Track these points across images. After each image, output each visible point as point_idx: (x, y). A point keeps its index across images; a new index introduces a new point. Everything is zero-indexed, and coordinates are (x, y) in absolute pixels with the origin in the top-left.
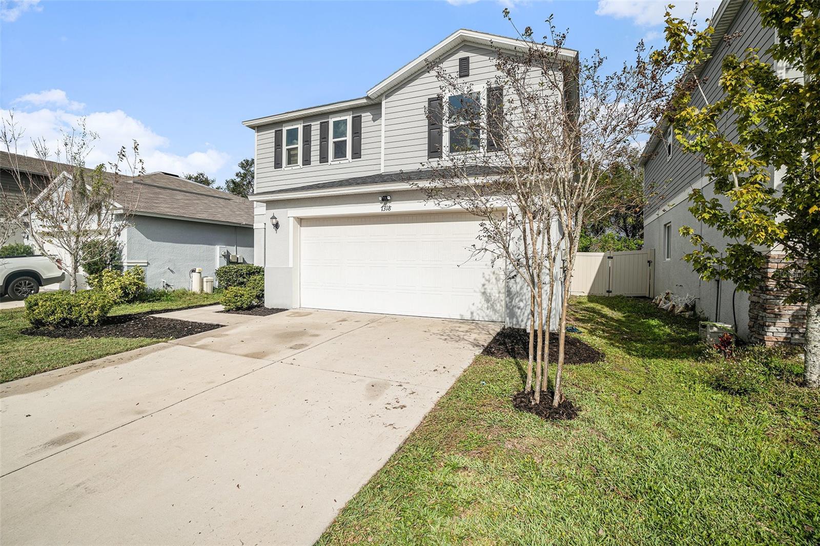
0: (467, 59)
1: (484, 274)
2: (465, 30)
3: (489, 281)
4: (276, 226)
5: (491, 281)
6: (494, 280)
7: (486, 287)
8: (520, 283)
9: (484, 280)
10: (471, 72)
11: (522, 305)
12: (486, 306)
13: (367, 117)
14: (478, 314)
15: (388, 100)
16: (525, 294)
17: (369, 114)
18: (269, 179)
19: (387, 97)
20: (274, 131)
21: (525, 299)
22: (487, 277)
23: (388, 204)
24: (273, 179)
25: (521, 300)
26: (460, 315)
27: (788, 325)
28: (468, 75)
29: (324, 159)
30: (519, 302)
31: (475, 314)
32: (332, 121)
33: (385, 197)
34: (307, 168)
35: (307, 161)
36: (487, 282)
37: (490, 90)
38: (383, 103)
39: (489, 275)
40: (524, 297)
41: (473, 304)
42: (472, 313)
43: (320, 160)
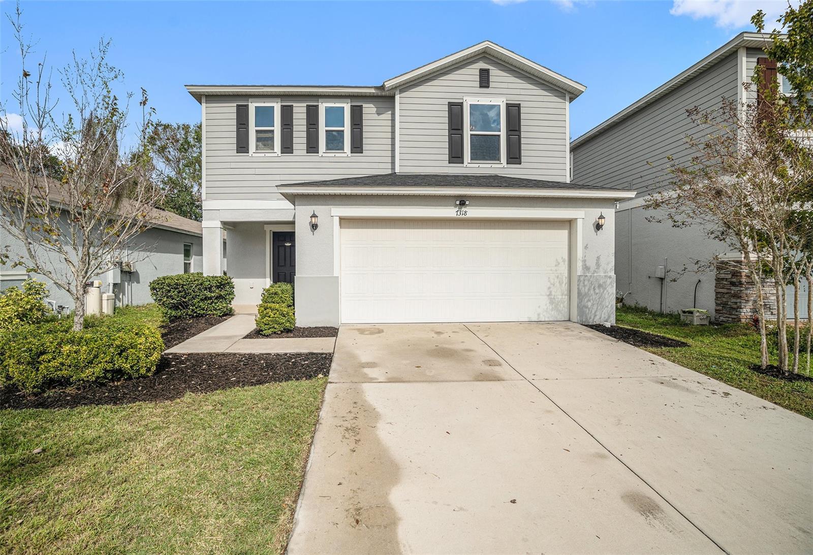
0: (487, 71)
1: (549, 278)
2: (492, 43)
3: (554, 285)
4: (314, 227)
5: (555, 285)
6: (557, 284)
7: (551, 289)
8: (588, 285)
9: (549, 283)
10: (491, 84)
11: (589, 304)
12: (551, 308)
13: (369, 109)
14: (544, 315)
15: (403, 95)
16: (592, 294)
17: (372, 105)
18: (228, 165)
19: (401, 91)
20: (235, 105)
21: (592, 299)
22: (552, 281)
23: (464, 209)
24: (233, 165)
25: (589, 300)
26: (528, 318)
27: (752, 307)
28: (488, 87)
29: (312, 147)
30: (587, 302)
31: (541, 316)
32: (323, 106)
33: (462, 202)
34: (287, 157)
35: (287, 148)
36: (552, 286)
37: (509, 106)
38: (397, 97)
39: (554, 279)
40: (591, 298)
41: (539, 307)
42: (539, 315)
43: (307, 150)
